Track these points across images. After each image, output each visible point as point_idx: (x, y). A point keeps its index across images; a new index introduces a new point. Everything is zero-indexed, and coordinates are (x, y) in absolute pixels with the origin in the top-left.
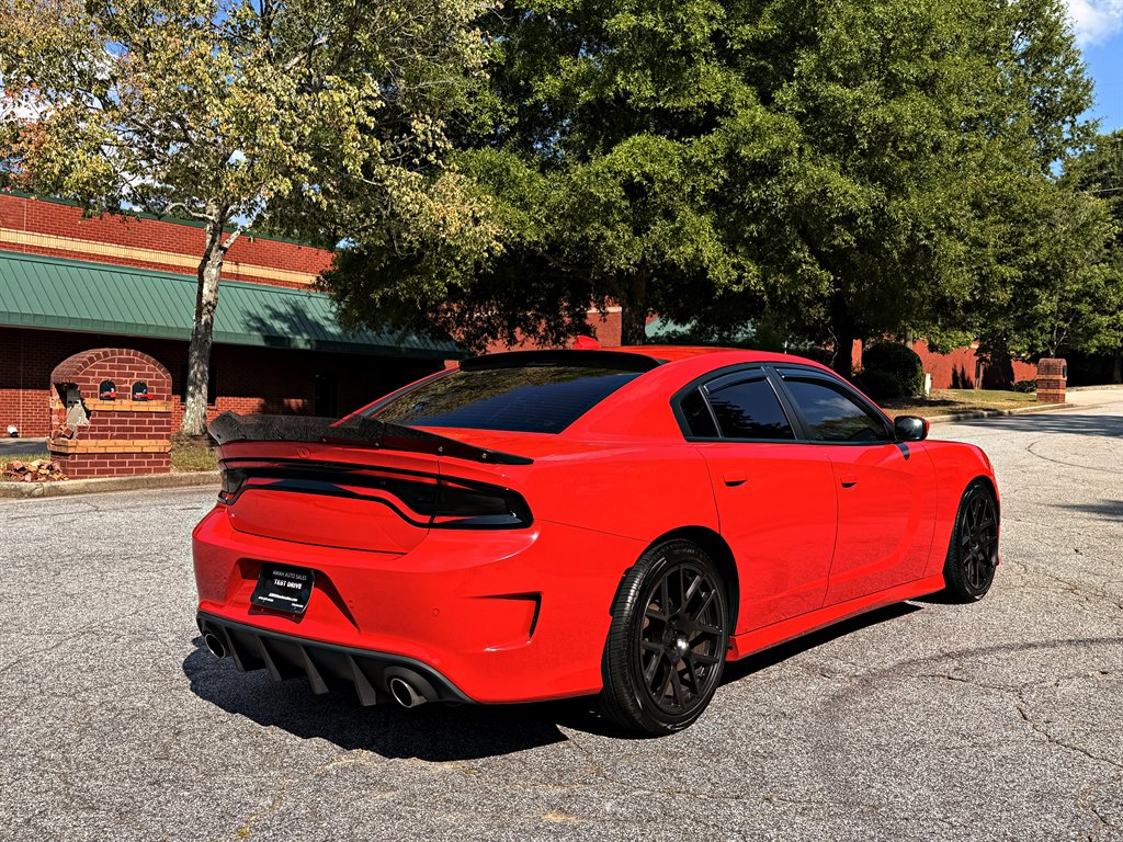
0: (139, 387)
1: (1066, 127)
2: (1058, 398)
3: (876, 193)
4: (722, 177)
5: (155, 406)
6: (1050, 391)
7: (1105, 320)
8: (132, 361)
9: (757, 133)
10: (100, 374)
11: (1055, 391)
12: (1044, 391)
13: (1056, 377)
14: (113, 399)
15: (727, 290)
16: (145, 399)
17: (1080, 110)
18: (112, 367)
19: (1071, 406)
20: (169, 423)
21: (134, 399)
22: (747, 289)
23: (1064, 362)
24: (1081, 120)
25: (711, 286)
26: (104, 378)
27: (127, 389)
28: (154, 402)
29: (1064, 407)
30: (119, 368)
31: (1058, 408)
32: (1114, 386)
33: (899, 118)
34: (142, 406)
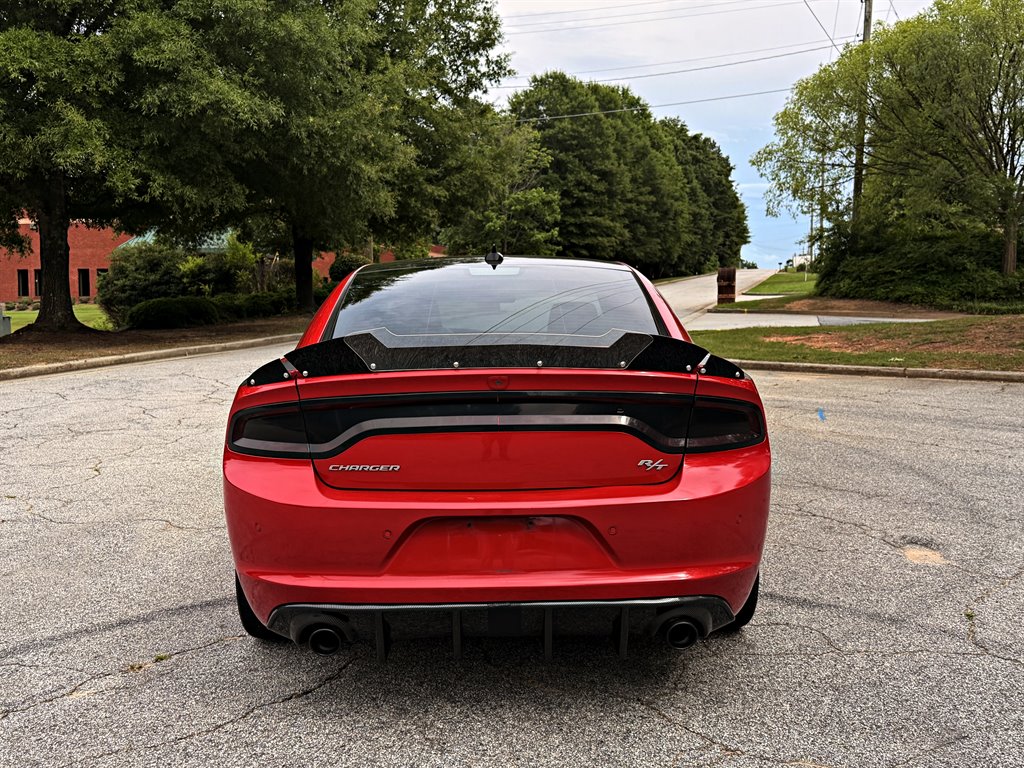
1: (482, 60)
3: (276, 109)
4: (116, 79)
9: (151, 38)
15: (127, 200)
17: (491, 46)
22: (153, 199)
24: (493, 54)
25: (111, 193)
33: (290, 33)
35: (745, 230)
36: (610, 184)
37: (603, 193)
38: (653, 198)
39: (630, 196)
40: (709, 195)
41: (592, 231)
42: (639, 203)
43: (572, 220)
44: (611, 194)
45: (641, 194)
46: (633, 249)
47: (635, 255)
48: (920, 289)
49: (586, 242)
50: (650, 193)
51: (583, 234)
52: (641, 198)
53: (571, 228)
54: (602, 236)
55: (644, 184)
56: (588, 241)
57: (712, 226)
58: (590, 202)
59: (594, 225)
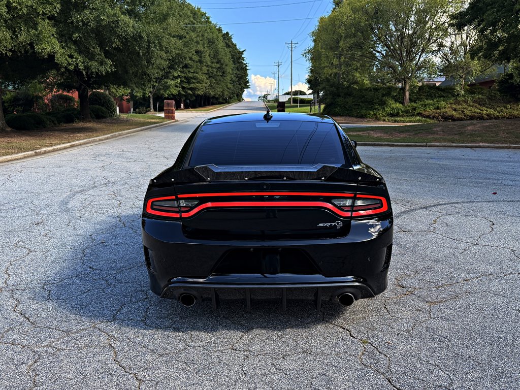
2: (173, 118)
4: (58, 8)
6: (170, 114)
7: (172, 82)
11: (172, 115)
12: (166, 114)
13: (172, 109)
19: (177, 121)
23: (174, 102)
29: (175, 122)
31: (173, 122)
32: (181, 111)
35: (248, 82)
36: (201, 57)
37: (197, 62)
38: (218, 65)
39: (209, 63)
40: (235, 64)
41: (194, 81)
42: (212, 68)
43: (183, 75)
44: (201, 62)
45: (212, 63)
46: (210, 90)
47: (210, 93)
48: (371, 112)
49: (191, 86)
50: (217, 63)
51: (189, 83)
52: (213, 65)
53: (183, 79)
54: (197, 83)
55: (214, 58)
56: (192, 85)
57: (237, 79)
58: (191, 65)
59: (194, 78)
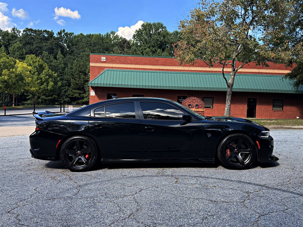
0: (197, 105)
5: (200, 110)
8: (195, 100)
10: (188, 103)
14: (191, 108)
16: (198, 108)
18: (191, 101)
20: (204, 114)
21: (195, 108)
26: (189, 104)
27: (194, 106)
28: (200, 109)
30: (192, 101)
34: (197, 110)
